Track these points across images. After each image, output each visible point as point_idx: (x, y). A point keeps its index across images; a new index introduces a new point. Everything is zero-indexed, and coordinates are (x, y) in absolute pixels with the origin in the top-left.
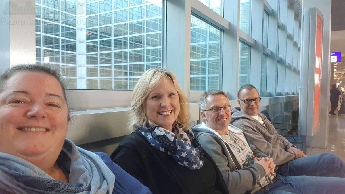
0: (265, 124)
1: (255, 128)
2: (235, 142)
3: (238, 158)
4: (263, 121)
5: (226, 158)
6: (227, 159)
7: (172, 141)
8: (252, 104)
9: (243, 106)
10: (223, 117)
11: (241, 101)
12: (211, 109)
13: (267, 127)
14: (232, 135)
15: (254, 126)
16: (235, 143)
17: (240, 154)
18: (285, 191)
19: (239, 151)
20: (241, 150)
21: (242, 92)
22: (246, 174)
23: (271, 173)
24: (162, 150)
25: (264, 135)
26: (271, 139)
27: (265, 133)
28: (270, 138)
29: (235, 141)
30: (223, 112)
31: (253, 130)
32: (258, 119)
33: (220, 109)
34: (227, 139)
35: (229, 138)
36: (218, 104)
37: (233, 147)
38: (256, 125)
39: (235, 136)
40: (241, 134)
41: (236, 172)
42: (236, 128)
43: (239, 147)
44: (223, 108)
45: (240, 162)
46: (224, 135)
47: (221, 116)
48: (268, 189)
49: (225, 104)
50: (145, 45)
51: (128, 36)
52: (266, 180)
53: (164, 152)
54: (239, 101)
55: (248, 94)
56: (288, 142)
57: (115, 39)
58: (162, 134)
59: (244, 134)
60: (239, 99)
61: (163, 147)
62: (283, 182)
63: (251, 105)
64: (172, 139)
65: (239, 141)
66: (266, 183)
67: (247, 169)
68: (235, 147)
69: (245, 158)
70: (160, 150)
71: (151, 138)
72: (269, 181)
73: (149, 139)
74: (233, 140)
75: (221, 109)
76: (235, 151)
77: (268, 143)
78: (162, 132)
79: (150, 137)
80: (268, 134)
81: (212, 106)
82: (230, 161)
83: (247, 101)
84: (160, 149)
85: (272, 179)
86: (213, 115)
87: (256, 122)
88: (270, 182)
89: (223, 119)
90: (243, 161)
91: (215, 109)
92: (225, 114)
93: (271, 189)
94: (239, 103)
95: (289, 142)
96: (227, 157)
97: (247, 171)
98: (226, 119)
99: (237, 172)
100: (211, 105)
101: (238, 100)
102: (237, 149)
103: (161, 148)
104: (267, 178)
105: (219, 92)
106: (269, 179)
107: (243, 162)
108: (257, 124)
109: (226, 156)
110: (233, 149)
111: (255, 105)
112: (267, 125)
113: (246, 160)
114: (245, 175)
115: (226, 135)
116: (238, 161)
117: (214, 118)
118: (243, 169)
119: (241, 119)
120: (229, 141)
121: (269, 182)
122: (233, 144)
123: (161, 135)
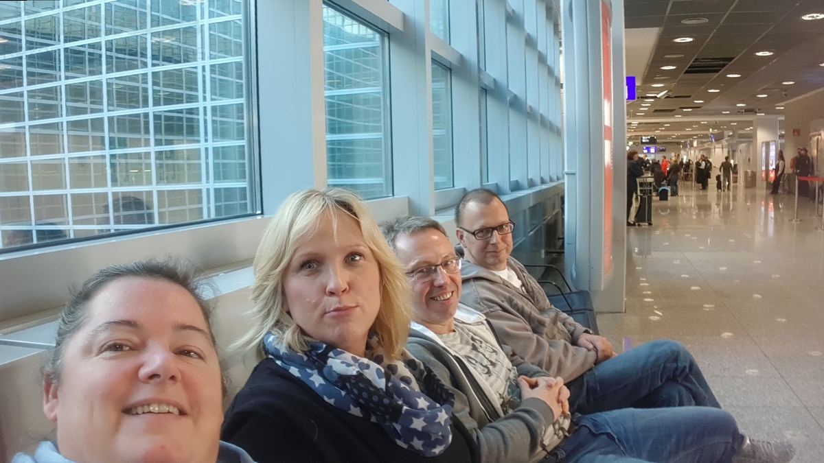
0: (526, 289)
1: (507, 302)
2: (474, 348)
3: (489, 391)
4: (519, 278)
5: (464, 395)
6: (465, 398)
7: (381, 389)
8: (494, 241)
9: (472, 246)
10: (445, 289)
11: (465, 234)
12: (412, 272)
13: (530, 295)
14: (462, 329)
15: (503, 299)
16: (474, 352)
17: (493, 378)
18: (601, 454)
19: (489, 373)
20: (491, 367)
21: (466, 211)
22: (515, 430)
23: (563, 413)
24: (355, 411)
25: (529, 318)
26: (545, 326)
27: (531, 313)
28: (542, 324)
29: (473, 345)
30: (443, 278)
31: (505, 310)
32: (509, 277)
33: (435, 270)
34: (455, 343)
35: (459, 340)
36: (429, 256)
37: (474, 362)
38: (508, 295)
39: (469, 330)
40: (482, 323)
41: (491, 427)
42: (467, 310)
43: (485, 362)
44: (441, 264)
45: (494, 401)
46: (445, 335)
47: (440, 287)
48: (562, 455)
49: (446, 255)
50: (149, 61)
51: (103, 39)
52: (555, 434)
53: (362, 416)
54: (459, 234)
55: (483, 214)
56: (574, 322)
57: (66, 50)
58: (353, 371)
59: (489, 323)
60: (461, 228)
61: (357, 404)
62: (591, 432)
63: (491, 242)
64: (381, 383)
65: (481, 342)
66: (556, 441)
67: (514, 417)
68: (477, 362)
69: (504, 386)
70: (350, 412)
71: (323, 382)
72: (561, 433)
73: (317, 385)
74: (467, 343)
75: (438, 268)
76: (480, 373)
77: (539, 337)
78: (351, 366)
79: (317, 380)
80: (535, 314)
81: (412, 264)
82: (473, 404)
83: (482, 231)
84: (350, 409)
85: (567, 429)
86: (419, 286)
87: (507, 286)
88: (565, 436)
89: (445, 296)
90: (501, 396)
91: (422, 271)
92: (449, 281)
93: (571, 454)
94: (462, 237)
95: (576, 323)
96: (466, 395)
97: (516, 422)
98: (452, 292)
99: (493, 429)
100: (410, 261)
101: (458, 231)
102: (482, 368)
103: (352, 407)
104: (557, 426)
105: (427, 223)
106: (562, 429)
107: (501, 398)
108: (509, 292)
109: (464, 393)
110: (475, 368)
111: (500, 241)
112: (530, 290)
113: (506, 393)
114: (514, 433)
115: (452, 334)
116: (490, 398)
117: (421, 294)
118: (506, 419)
119: (472, 283)
120: (460, 350)
121: (562, 437)
122: (470, 355)
123: (350, 373)
